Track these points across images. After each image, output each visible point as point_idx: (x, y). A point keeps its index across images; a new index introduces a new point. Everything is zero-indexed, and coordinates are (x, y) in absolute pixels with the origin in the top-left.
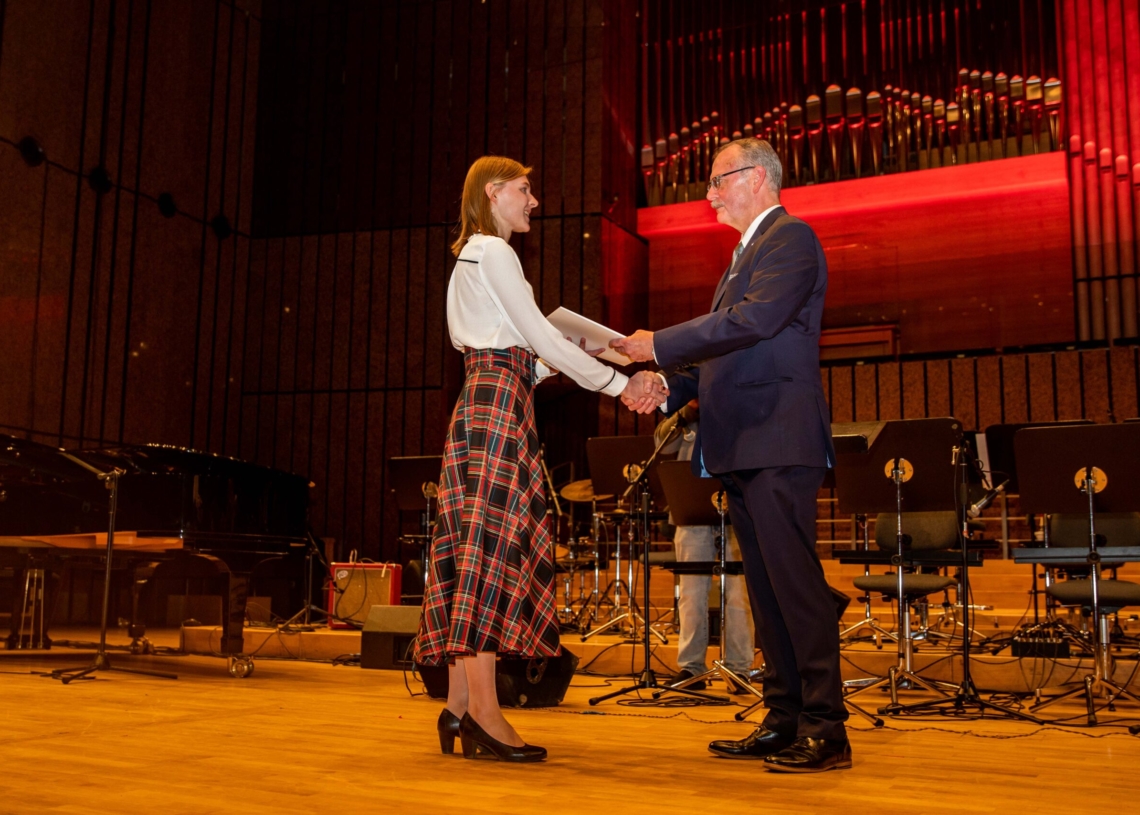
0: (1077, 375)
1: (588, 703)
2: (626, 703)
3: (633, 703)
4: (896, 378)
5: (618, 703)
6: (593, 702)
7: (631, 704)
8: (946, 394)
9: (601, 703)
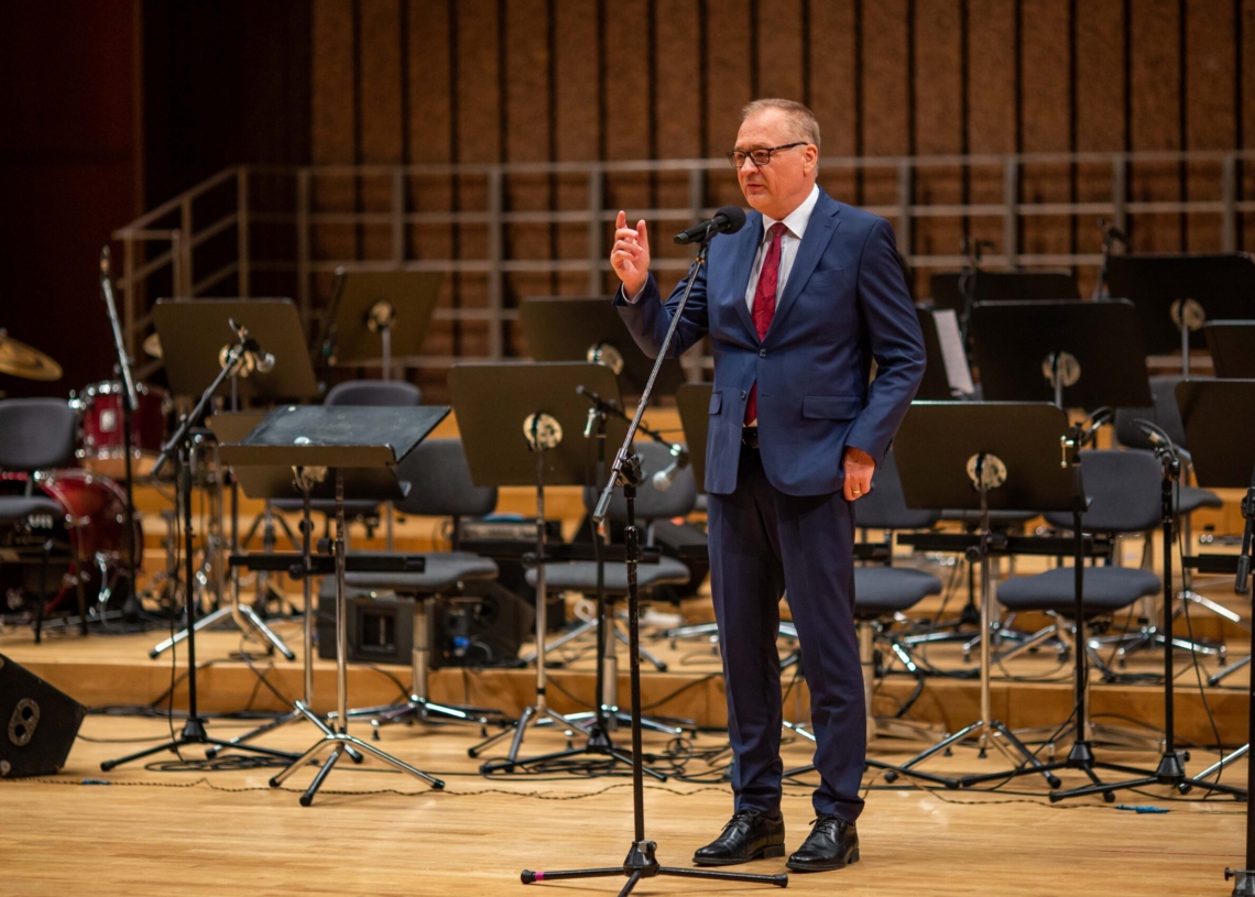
1: (99, 769)
2: (158, 767)
3: (166, 767)
5: (147, 767)
6: (107, 767)
7: (165, 769)
9: (118, 767)
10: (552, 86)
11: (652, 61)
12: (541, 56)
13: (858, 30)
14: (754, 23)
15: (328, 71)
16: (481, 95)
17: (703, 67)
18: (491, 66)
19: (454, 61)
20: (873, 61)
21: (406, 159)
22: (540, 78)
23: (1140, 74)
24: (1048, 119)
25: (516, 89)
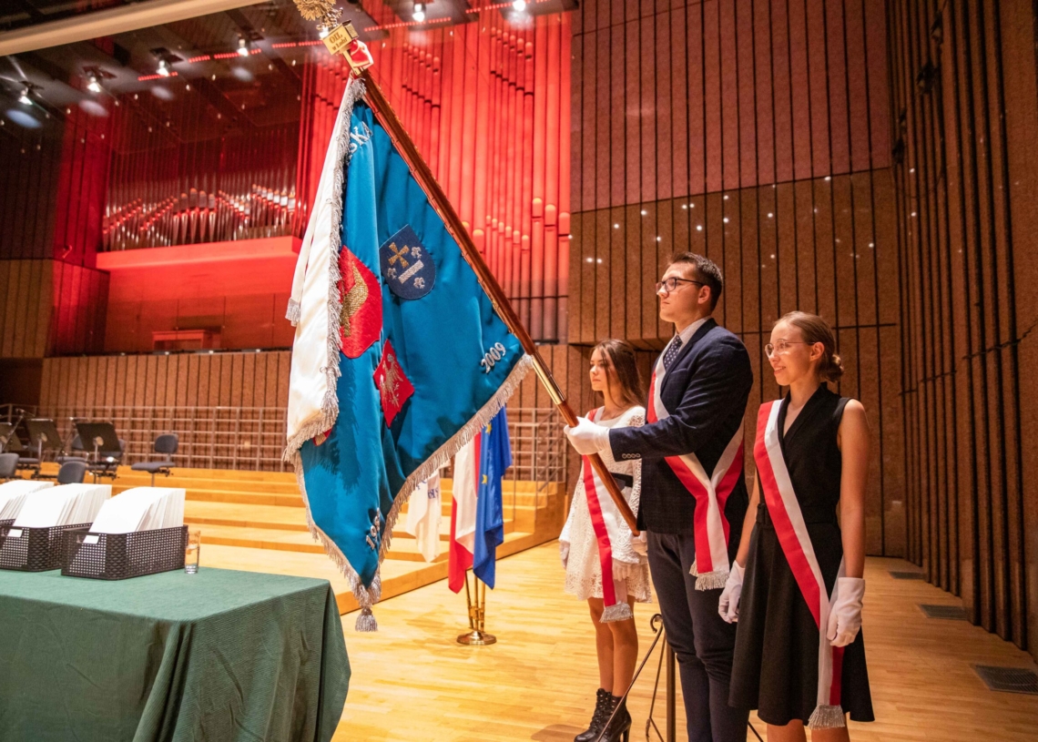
0: (253, 366)
4: (176, 364)
8: (196, 374)
10: (86, 389)
11: (106, 383)
12: (84, 381)
13: (146, 377)
14: (126, 375)
15: (44, 384)
16: (72, 390)
17: (116, 385)
18: (74, 384)
19: (68, 382)
20: (149, 384)
21: (57, 404)
22: (84, 386)
23: (200, 388)
24: (182, 399)
25: (79, 389)
